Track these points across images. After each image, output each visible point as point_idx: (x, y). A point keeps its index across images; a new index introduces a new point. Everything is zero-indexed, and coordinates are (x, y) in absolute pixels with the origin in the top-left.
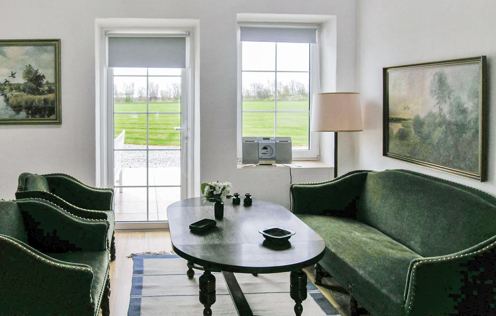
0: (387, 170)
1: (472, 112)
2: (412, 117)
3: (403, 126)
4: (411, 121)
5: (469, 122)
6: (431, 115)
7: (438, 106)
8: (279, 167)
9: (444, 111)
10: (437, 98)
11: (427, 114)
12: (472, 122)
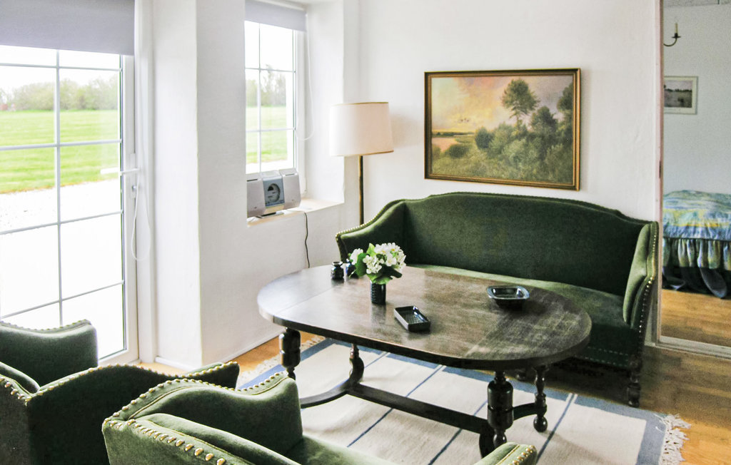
0: (432, 196)
1: (563, 124)
2: (474, 130)
3: (458, 141)
4: (471, 135)
5: (559, 134)
6: (503, 127)
7: (515, 117)
8: (288, 215)
9: (523, 123)
10: (514, 109)
11: (497, 127)
12: (563, 133)
